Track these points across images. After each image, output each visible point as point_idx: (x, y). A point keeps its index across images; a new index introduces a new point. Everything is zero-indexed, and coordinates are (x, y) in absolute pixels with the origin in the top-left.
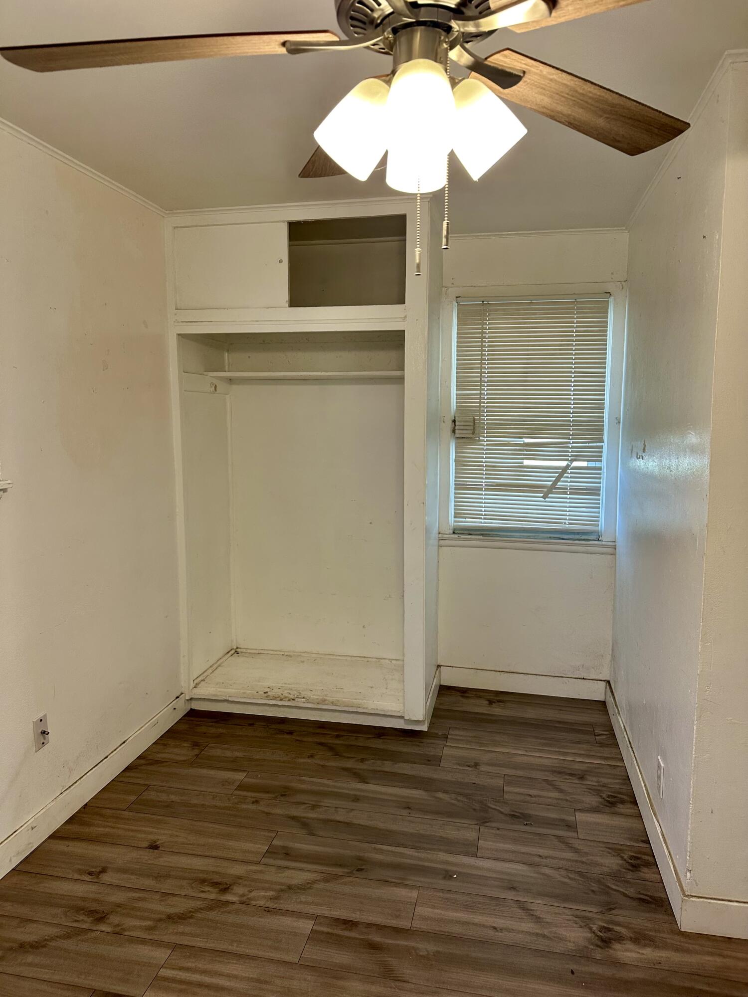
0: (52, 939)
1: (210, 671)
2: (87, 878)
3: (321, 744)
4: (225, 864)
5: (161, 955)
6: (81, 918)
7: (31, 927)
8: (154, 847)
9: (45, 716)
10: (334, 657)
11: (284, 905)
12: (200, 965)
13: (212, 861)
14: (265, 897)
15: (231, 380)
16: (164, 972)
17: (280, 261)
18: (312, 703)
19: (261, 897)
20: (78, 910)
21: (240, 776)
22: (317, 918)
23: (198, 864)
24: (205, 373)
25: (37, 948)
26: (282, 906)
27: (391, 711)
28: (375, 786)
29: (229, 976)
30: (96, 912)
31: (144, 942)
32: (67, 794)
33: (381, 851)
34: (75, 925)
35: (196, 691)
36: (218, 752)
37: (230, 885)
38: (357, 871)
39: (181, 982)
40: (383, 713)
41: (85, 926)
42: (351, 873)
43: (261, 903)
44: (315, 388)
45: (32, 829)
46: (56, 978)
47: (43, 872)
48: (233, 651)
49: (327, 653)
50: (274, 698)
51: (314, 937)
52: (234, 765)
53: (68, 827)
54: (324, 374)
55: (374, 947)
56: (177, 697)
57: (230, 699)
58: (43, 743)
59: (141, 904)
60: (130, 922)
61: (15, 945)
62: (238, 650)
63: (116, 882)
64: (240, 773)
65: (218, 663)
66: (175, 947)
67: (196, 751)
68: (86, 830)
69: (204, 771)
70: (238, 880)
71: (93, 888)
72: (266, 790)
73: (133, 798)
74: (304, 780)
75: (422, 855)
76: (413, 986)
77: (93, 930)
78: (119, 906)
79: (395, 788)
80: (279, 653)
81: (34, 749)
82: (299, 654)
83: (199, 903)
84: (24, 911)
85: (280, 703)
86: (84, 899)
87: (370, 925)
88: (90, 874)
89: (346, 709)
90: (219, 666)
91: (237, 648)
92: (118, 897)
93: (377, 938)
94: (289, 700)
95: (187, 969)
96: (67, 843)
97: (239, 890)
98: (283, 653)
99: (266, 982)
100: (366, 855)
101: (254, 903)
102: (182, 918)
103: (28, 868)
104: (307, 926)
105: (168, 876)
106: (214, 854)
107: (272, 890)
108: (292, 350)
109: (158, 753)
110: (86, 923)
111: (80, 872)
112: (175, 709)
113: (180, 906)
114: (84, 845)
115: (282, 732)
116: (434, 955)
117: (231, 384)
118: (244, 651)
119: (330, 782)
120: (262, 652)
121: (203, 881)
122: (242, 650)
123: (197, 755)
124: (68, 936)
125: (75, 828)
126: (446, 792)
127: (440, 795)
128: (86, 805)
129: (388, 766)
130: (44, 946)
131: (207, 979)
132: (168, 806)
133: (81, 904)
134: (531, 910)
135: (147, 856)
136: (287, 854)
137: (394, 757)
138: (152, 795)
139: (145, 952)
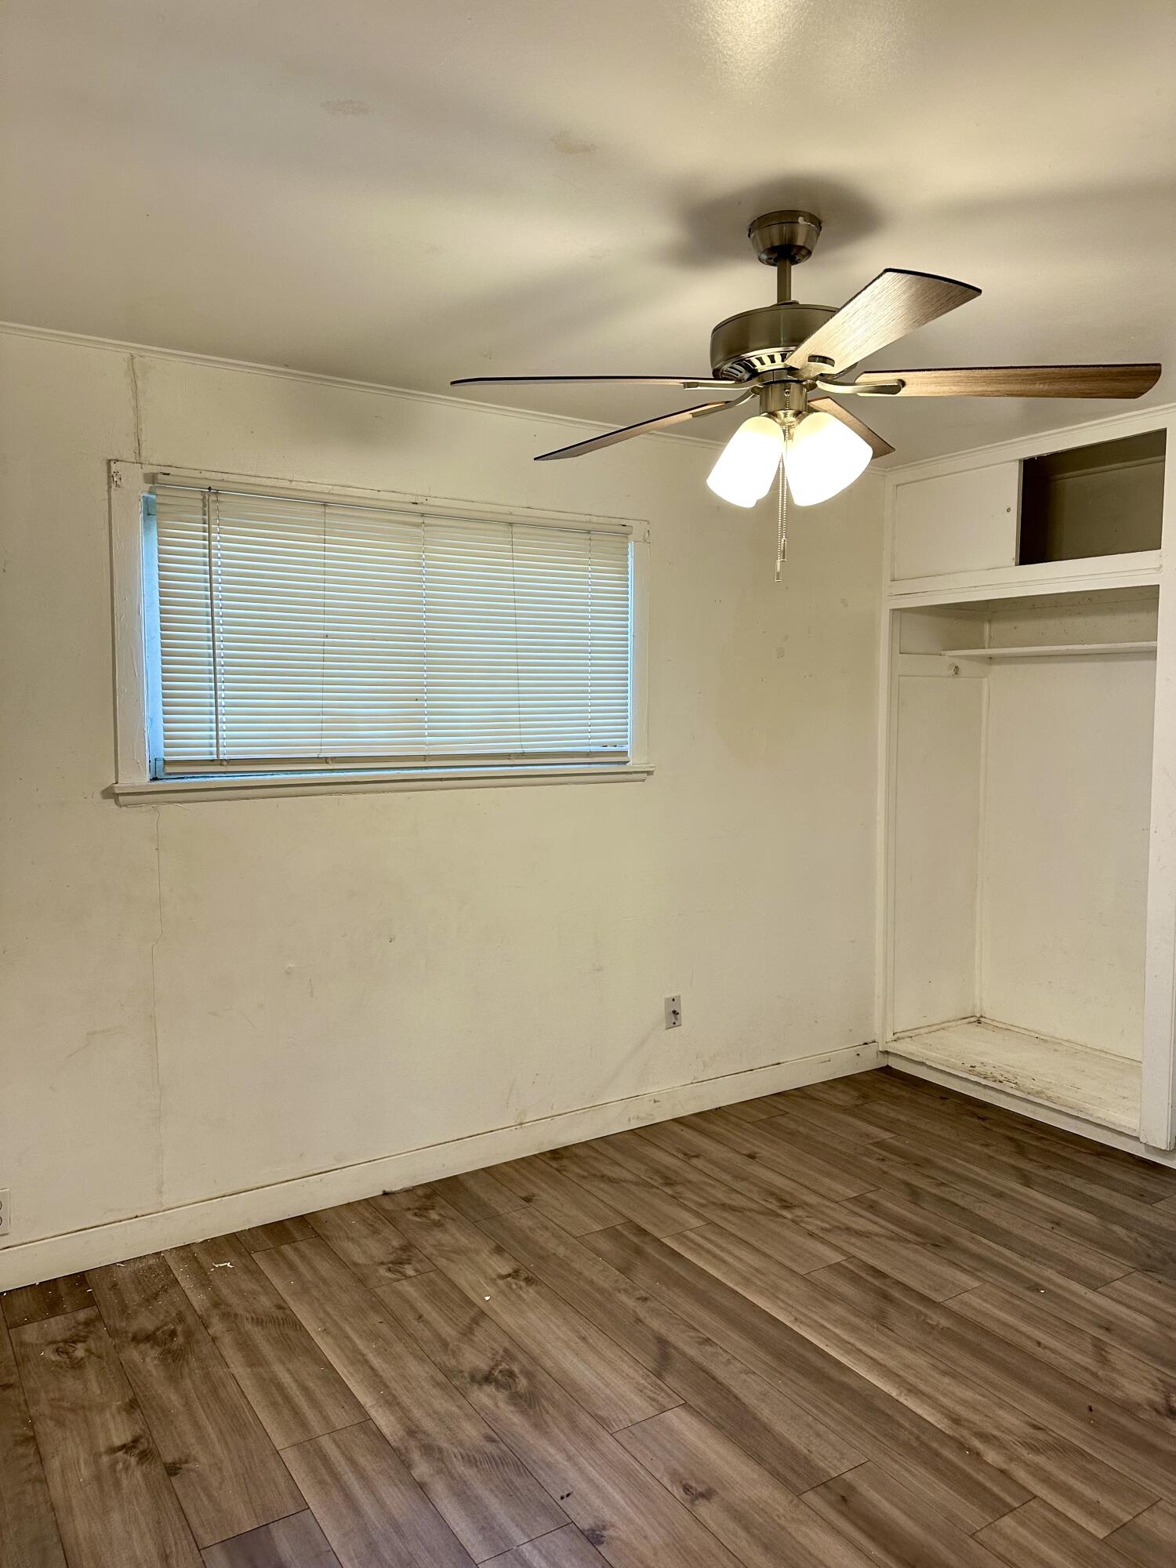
0: (625, 1181)
1: (927, 1030)
2: (681, 1156)
3: (1011, 1139)
4: (804, 1190)
5: (695, 1222)
6: (656, 1178)
7: (617, 1169)
8: (752, 1156)
9: (679, 997)
10: (1108, 1056)
11: (830, 1238)
12: (720, 1241)
13: (794, 1185)
14: (817, 1225)
15: (991, 659)
16: (688, 1233)
17: (1008, 510)
18: (1022, 1091)
19: (814, 1224)
20: (657, 1172)
21: (886, 1136)
22: (851, 1257)
23: (780, 1182)
24: (943, 653)
25: (612, 1181)
26: (826, 1238)
27: (1125, 1127)
28: (1036, 1193)
29: (736, 1257)
30: (668, 1178)
31: (689, 1210)
32: (697, 1086)
33: (979, 1243)
34: (649, 1180)
35: (891, 1044)
36: (883, 1110)
37: (795, 1206)
38: (932, 1245)
39: (696, 1244)
40: (1113, 1128)
41: (655, 1184)
42: (924, 1244)
43: (809, 1228)
44: (1098, 666)
45: (655, 1102)
46: (611, 1203)
47: (651, 1140)
48: (975, 1019)
49: (1098, 1048)
50: (979, 1075)
51: (836, 1269)
52: (890, 1125)
53: (693, 1118)
54: (1086, 647)
55: (886, 1297)
56: (866, 1044)
57: (928, 1063)
58: (674, 1023)
59: (708, 1189)
60: (689, 1195)
61: (599, 1174)
62: (982, 1019)
63: (700, 1167)
64: (888, 1134)
65: (943, 1025)
66: (710, 1223)
67: (859, 1102)
68: (705, 1125)
69: (851, 1119)
70: (804, 1205)
71: (680, 1163)
72: (902, 1154)
73: (764, 1117)
74: (955, 1162)
75: (1026, 1263)
76: (895, 1335)
77: (658, 1188)
78: (690, 1182)
79: (1062, 1204)
80: (1032, 1034)
81: (664, 1025)
82: (1060, 1041)
83: (756, 1206)
84: (618, 1157)
85: (984, 1082)
86: (667, 1167)
87: (898, 1283)
88: (685, 1154)
89: (1063, 1109)
90: (943, 1029)
91: (982, 1017)
92: (693, 1176)
93: (896, 1294)
94: (995, 1081)
95: (707, 1239)
96: (683, 1128)
97: (799, 1212)
98: (1037, 1035)
99: (763, 1274)
100: (958, 1239)
101: (803, 1225)
102: (733, 1209)
103: (642, 1133)
104: (837, 1258)
105: (743, 1179)
106: (801, 1181)
107: (830, 1224)
108: (1070, 615)
109: (820, 1091)
110: (657, 1181)
111: (678, 1150)
112: (858, 1055)
113: (738, 1201)
114: (695, 1134)
115: (974, 1115)
116: (942, 1329)
117: (990, 664)
118: (989, 1022)
119: (984, 1173)
120: (1012, 1028)
121: (772, 1194)
122: (986, 1021)
123: (857, 1106)
124: (637, 1184)
125: (698, 1121)
126: (1128, 1228)
127: (1117, 1229)
128: (720, 1108)
129: (1077, 1184)
130: (617, 1183)
131: (718, 1252)
132: (790, 1133)
133: (663, 1169)
134: (1106, 1352)
135: (739, 1161)
136: (873, 1207)
137: (1093, 1177)
138: (783, 1121)
139: (686, 1216)
